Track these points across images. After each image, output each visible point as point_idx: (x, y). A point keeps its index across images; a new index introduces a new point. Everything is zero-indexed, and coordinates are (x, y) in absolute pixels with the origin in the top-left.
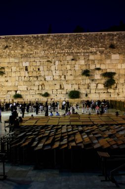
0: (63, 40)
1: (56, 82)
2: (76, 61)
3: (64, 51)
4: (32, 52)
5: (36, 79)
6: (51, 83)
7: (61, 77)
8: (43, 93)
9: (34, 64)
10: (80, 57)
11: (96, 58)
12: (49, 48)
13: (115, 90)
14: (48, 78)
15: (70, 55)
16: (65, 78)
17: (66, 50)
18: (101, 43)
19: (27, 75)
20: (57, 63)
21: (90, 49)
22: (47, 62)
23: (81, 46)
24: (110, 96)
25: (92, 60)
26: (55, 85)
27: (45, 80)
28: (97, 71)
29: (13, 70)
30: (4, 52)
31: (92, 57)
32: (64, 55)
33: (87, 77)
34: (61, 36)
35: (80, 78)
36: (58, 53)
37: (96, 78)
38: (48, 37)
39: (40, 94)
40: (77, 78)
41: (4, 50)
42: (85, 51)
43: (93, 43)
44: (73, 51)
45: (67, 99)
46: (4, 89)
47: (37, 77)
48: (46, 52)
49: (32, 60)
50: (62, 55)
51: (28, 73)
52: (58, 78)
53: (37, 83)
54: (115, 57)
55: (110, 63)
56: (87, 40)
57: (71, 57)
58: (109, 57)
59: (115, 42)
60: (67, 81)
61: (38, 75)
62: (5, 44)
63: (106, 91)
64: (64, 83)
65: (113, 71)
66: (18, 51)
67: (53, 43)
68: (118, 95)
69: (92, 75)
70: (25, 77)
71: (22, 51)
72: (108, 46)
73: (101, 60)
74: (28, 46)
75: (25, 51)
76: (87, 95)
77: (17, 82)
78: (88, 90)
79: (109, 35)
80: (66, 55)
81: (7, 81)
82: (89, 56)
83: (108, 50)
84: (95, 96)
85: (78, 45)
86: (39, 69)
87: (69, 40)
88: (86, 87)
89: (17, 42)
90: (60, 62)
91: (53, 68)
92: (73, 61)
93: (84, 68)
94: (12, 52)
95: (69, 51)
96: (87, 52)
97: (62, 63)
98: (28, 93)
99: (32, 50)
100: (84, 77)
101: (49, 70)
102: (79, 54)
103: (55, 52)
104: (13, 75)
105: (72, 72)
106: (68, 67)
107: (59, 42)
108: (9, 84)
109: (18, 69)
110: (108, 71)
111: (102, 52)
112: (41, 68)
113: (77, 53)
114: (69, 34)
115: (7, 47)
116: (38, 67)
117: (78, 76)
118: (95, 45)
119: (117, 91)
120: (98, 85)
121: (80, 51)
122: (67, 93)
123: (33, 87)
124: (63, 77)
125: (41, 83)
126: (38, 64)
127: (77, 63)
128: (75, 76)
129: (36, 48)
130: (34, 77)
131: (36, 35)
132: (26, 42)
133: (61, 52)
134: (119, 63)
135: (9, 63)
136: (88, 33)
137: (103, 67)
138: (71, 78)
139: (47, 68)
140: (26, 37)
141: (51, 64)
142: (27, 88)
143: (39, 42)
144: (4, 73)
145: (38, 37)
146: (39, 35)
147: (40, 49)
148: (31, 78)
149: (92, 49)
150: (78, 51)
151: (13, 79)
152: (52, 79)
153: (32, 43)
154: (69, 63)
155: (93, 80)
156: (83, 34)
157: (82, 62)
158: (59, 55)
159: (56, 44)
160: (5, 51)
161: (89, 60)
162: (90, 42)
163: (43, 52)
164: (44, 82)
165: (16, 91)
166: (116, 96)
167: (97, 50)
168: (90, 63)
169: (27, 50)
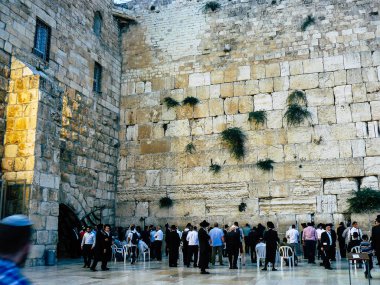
41: (299, 34)
46: (307, 173)
62: (304, 13)
108: (328, 152)
109: (360, 94)
115: (310, 21)
135: (321, 74)
144: (306, 114)
165: (359, 179)
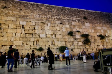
0: (53, 10)
1: (48, 39)
2: (63, 25)
3: (54, 17)
4: (29, 15)
5: (31, 36)
6: (44, 40)
7: (52, 36)
8: (38, 48)
9: (31, 24)
10: (66, 22)
11: (76, 24)
12: (43, 13)
13: (90, 46)
14: (42, 36)
15: (58, 20)
16: (55, 36)
17: (56, 17)
18: (78, 15)
19: (23, 32)
20: (49, 24)
21: (72, 18)
22: (41, 24)
23: (66, 15)
24: (88, 50)
25: (74, 25)
26: (48, 41)
27: (39, 37)
28: (77, 33)
29: (10, 27)
30: (2, 11)
31: (73, 23)
32: (55, 20)
33: (71, 37)
34: (51, 6)
35: (67, 37)
36: (50, 18)
37: (77, 38)
38: (42, 6)
39: (35, 49)
40: (64, 37)
42: (69, 19)
43: (73, 14)
44: (61, 18)
45: (57, 53)
47: (33, 34)
48: (41, 16)
49: (29, 20)
50: (53, 20)
51: (25, 30)
52: (50, 36)
53: (32, 39)
54: (87, 24)
55: (85, 28)
56: (70, 12)
57: (59, 22)
58: (84, 25)
59: (86, 16)
60: (57, 39)
61: (33, 33)
63: (84, 47)
64: (55, 40)
65: (87, 33)
66: (16, 12)
67: (46, 10)
68: (92, 50)
69: (74, 36)
70: (21, 33)
71: (20, 13)
72: (83, 17)
73: (79, 26)
74: (25, 9)
75: (23, 13)
76: (72, 50)
77: (13, 37)
78: (73, 46)
79: (82, 11)
80: (56, 20)
81: (3, 36)
82: (71, 22)
83: (83, 20)
84: (78, 51)
85: (64, 14)
86: (34, 28)
87: (58, 10)
88: (71, 43)
89: (16, 5)
90: (51, 25)
91: (46, 28)
92: (61, 25)
93: (69, 30)
94: (11, 12)
95: (57, 18)
96: (70, 20)
97: (53, 25)
98: (24, 48)
99: (29, 13)
100: (69, 36)
101: (43, 29)
102: (65, 21)
103: (47, 17)
104: (10, 31)
105: (61, 33)
106: (58, 28)
107: (50, 10)
110: (84, 33)
111: (79, 21)
112: (36, 28)
113: (63, 19)
114: (57, 6)
116: (34, 27)
117: (65, 36)
118: (75, 16)
119: (91, 47)
120: (79, 42)
121: (65, 19)
122: (57, 48)
123: (29, 42)
124: (54, 35)
125: (36, 39)
126: (34, 24)
127: (64, 26)
128: (63, 36)
129: (32, 12)
130: (30, 34)
131: (32, 3)
132: (24, 6)
133: (52, 17)
134: (90, 28)
136: (70, 8)
137: (81, 30)
138: (60, 36)
139: (42, 28)
140: (24, 3)
141: (45, 25)
142: (23, 44)
143: (35, 8)
145: (34, 5)
146: (35, 3)
147: (36, 13)
148: (27, 35)
149: (73, 18)
150: (64, 18)
151: (10, 35)
152: (45, 37)
153: (29, 8)
154: (58, 26)
155: (75, 39)
156: (67, 8)
157: (67, 26)
158: (50, 19)
159: (49, 12)
160: (4, 10)
161: (71, 25)
162: (71, 14)
163: (39, 16)
164: (39, 39)
166: (91, 51)
167: (76, 19)
168: (73, 27)
169: (24, 13)
